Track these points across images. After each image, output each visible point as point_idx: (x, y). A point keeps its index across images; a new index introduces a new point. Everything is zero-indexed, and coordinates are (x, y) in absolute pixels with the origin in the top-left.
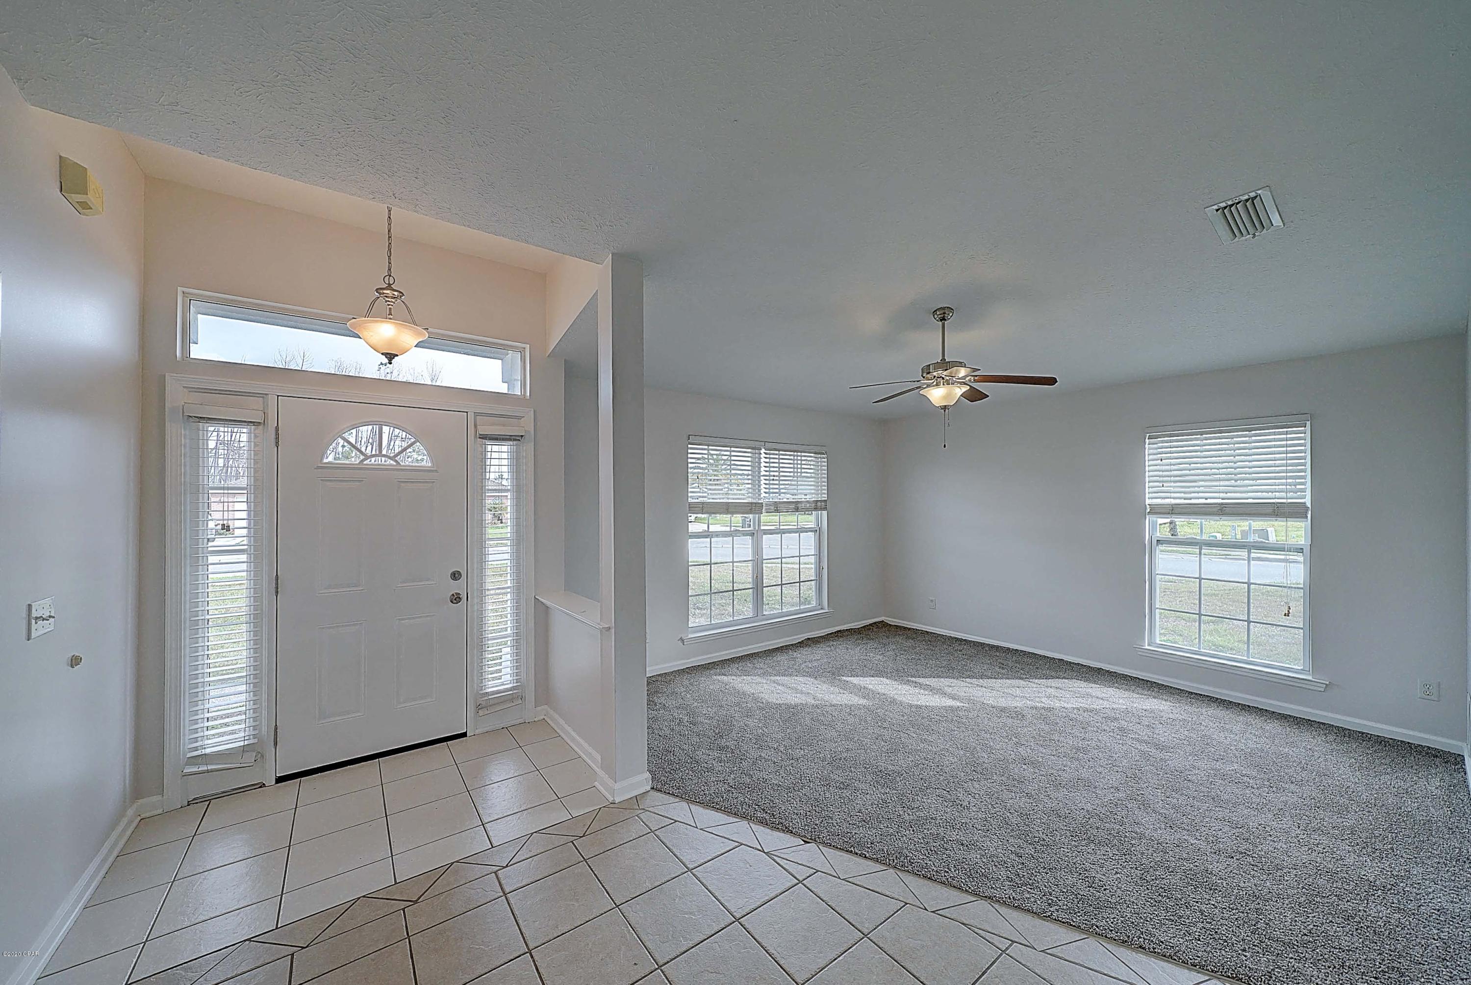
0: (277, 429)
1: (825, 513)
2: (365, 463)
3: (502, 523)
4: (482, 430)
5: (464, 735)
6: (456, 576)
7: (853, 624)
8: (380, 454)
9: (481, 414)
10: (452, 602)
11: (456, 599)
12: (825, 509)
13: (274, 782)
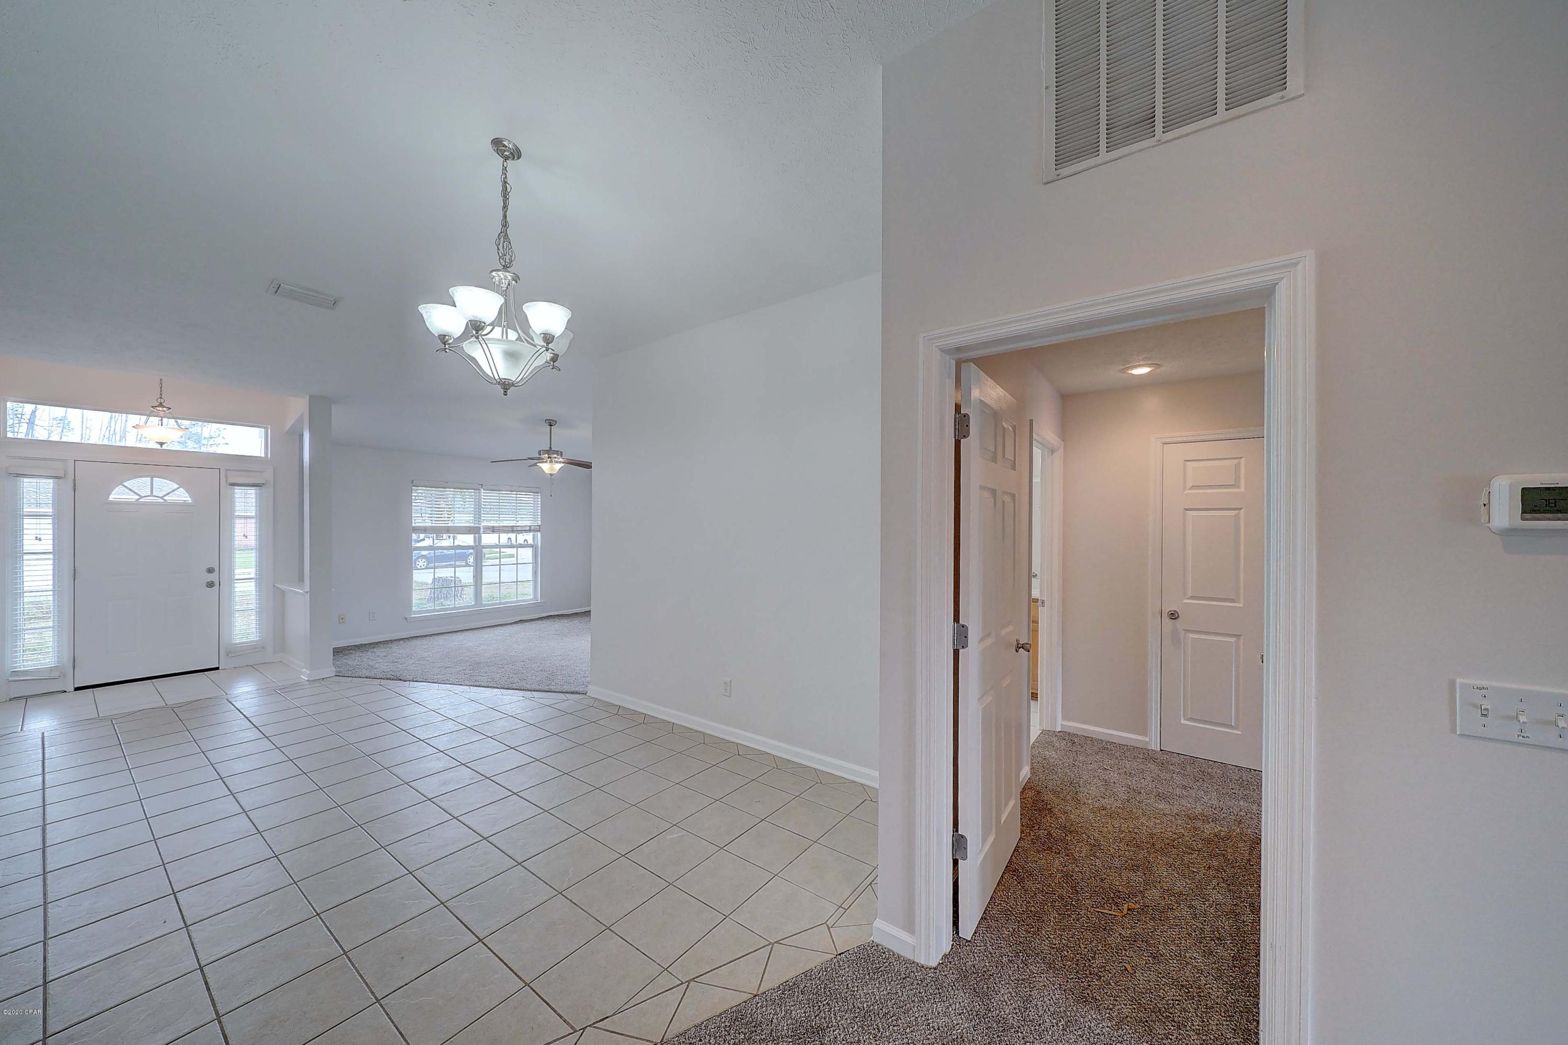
0: (74, 480)
1: (539, 534)
2: (140, 500)
3: (246, 538)
4: (231, 480)
5: (217, 669)
6: (210, 571)
7: (565, 611)
8: (152, 494)
9: (229, 470)
10: (208, 587)
11: (210, 585)
12: (539, 531)
13: (73, 690)
